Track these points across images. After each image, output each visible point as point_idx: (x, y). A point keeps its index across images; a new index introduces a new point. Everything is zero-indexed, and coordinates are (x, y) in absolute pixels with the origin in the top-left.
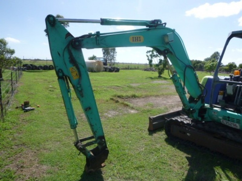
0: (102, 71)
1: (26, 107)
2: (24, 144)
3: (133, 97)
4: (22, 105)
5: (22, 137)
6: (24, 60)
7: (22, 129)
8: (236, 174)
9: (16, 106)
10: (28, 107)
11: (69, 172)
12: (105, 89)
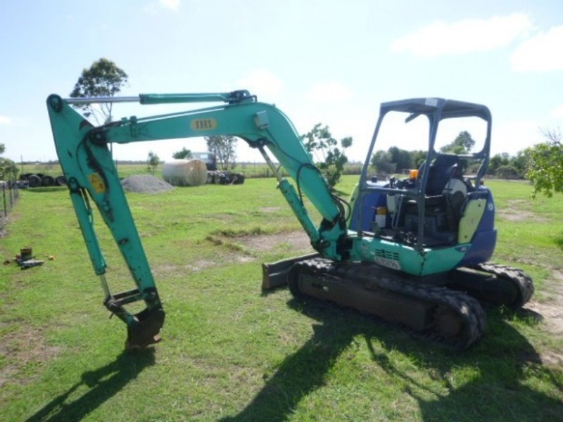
0: (205, 182)
1: (26, 260)
2: (20, 319)
3: (256, 234)
4: (18, 257)
5: (16, 309)
6: (24, 164)
7: (16, 297)
8: (383, 342)
9: (4, 261)
10: (30, 259)
11: (97, 352)
12: (200, 219)
